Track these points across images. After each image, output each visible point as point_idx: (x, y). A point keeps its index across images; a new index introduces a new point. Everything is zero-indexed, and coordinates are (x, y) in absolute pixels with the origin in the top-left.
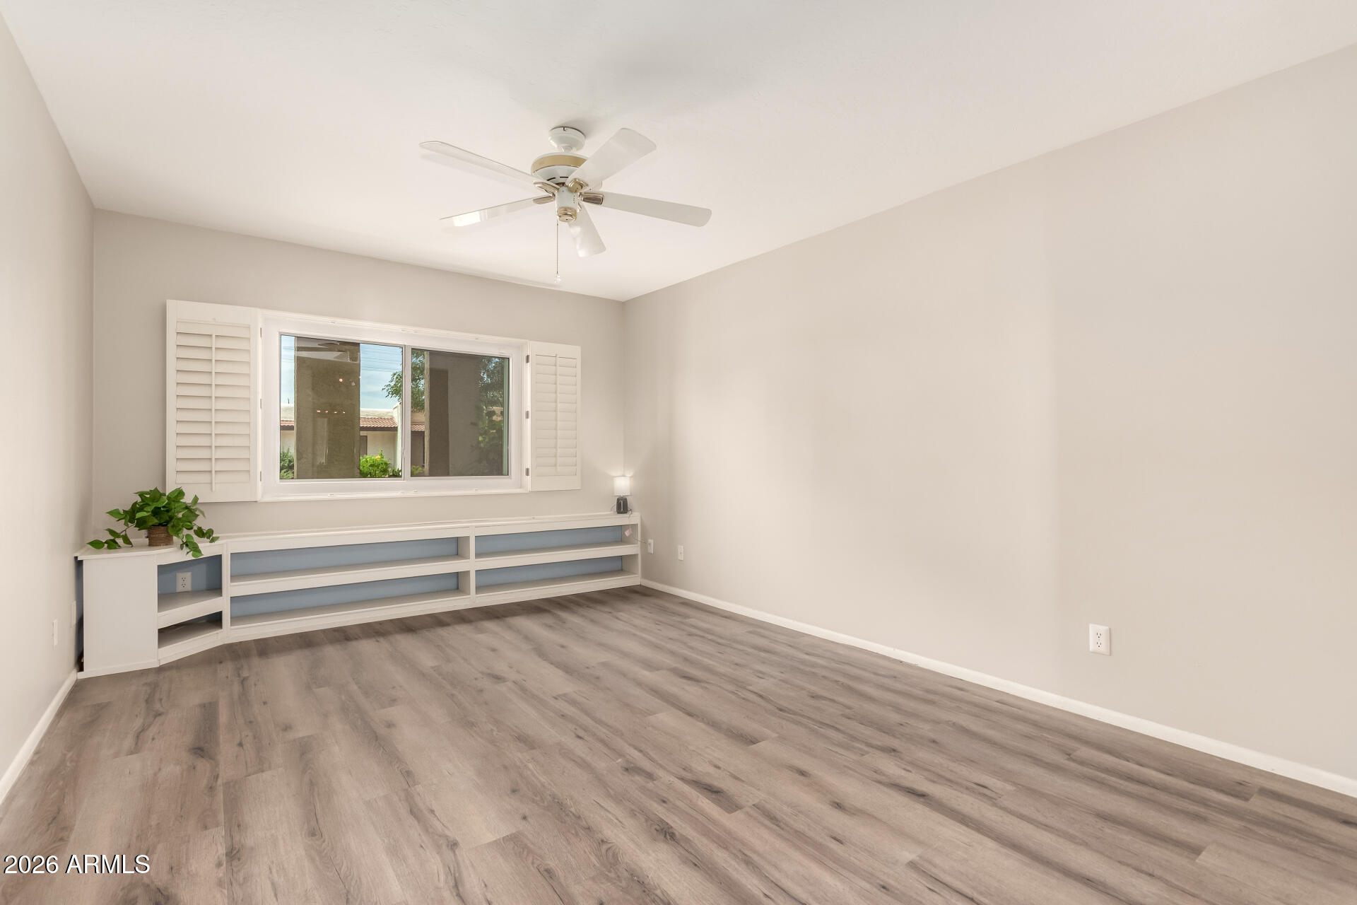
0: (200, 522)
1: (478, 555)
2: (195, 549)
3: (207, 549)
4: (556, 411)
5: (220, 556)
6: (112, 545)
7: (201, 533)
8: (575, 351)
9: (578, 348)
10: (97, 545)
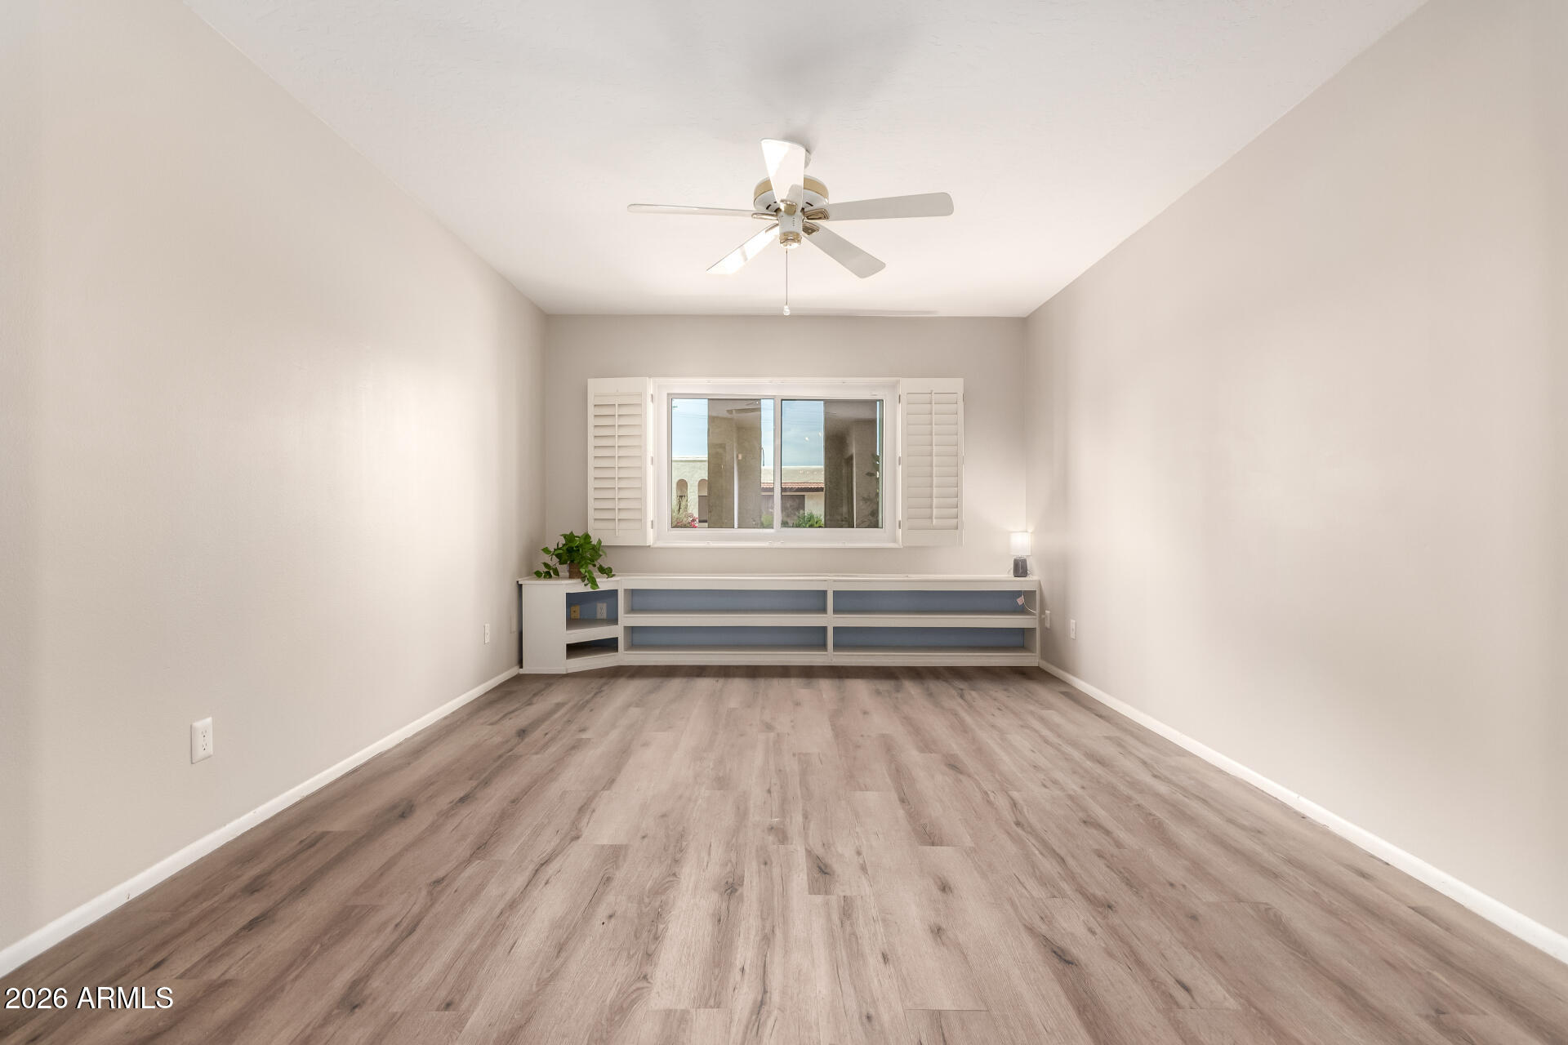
0: (604, 562)
1: (836, 611)
2: (594, 583)
3: (604, 584)
4: (931, 455)
5: (617, 591)
6: (548, 575)
7: (602, 570)
8: (956, 385)
9: (960, 381)
10: (538, 574)
